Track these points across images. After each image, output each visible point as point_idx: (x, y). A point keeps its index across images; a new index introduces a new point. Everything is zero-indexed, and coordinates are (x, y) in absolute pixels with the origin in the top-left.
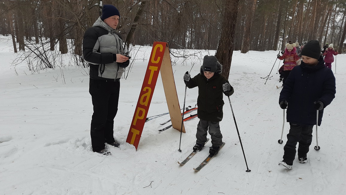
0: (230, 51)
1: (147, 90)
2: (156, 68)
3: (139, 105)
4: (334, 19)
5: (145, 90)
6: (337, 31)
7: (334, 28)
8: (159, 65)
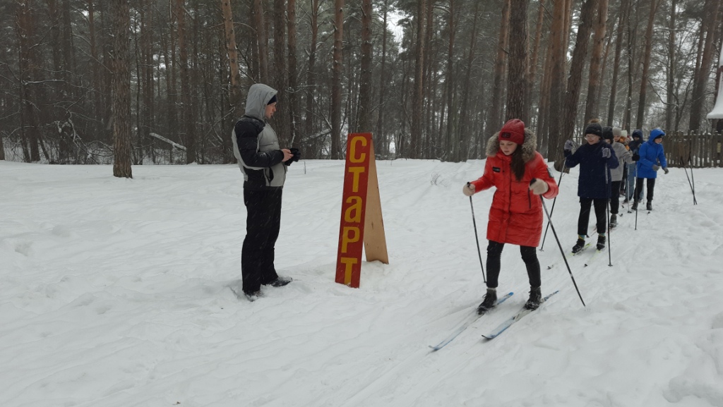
1: (354, 202)
2: (362, 169)
3: (343, 223)
5: (349, 200)
8: (366, 164)
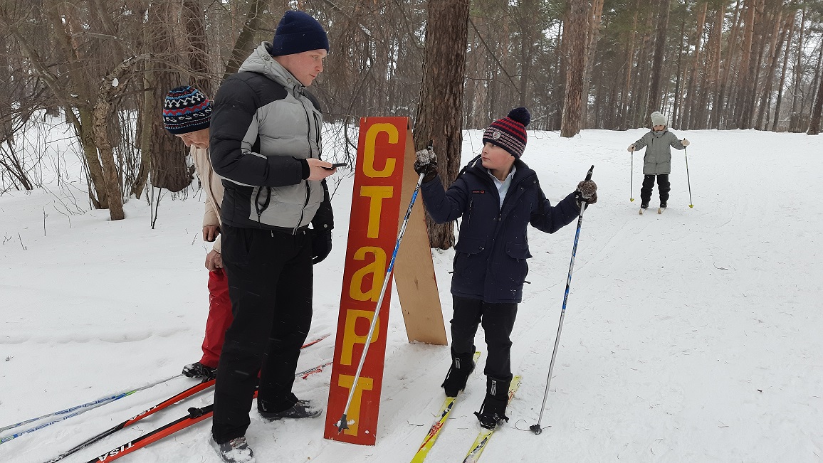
1: (370, 258)
2: (388, 192)
3: (346, 303)
8: (396, 181)
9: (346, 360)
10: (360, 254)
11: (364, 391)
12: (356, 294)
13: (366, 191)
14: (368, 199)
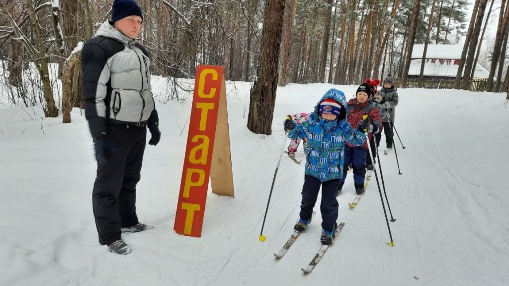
0: (273, 83)
1: (201, 141)
2: (211, 106)
3: (187, 165)
4: (393, 43)
6: (397, 59)
7: (392, 54)
8: (216, 100)
9: (186, 195)
10: (195, 139)
11: (196, 212)
12: (192, 160)
13: (199, 105)
14: (200, 110)
